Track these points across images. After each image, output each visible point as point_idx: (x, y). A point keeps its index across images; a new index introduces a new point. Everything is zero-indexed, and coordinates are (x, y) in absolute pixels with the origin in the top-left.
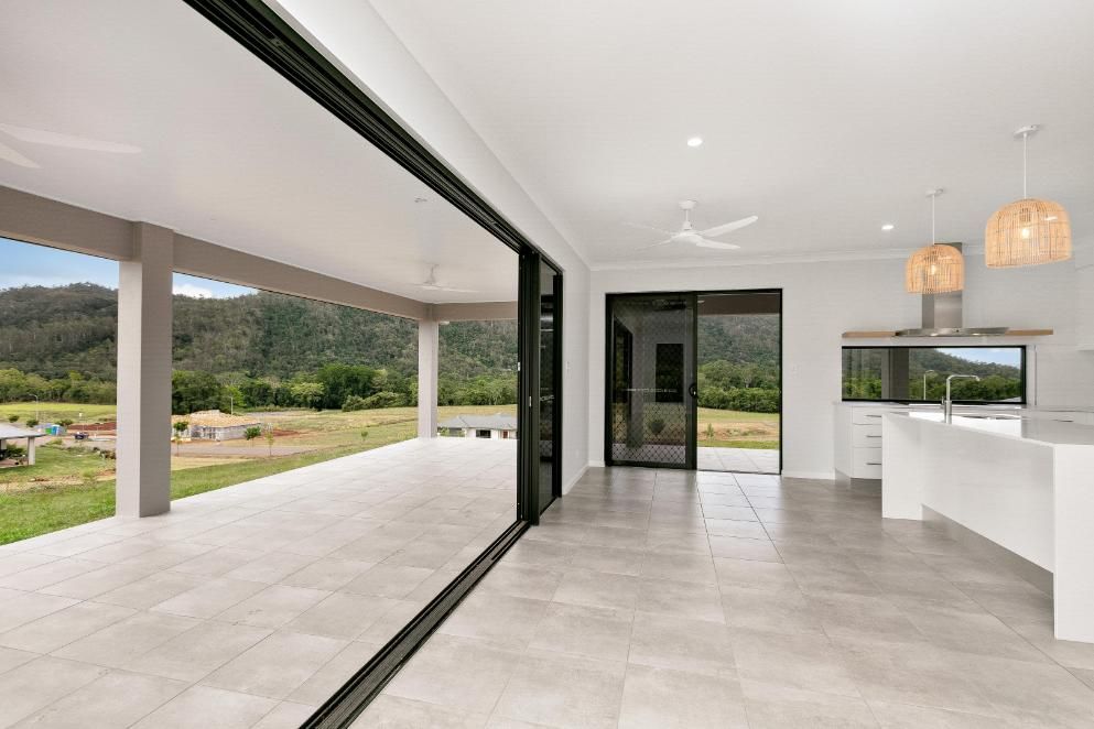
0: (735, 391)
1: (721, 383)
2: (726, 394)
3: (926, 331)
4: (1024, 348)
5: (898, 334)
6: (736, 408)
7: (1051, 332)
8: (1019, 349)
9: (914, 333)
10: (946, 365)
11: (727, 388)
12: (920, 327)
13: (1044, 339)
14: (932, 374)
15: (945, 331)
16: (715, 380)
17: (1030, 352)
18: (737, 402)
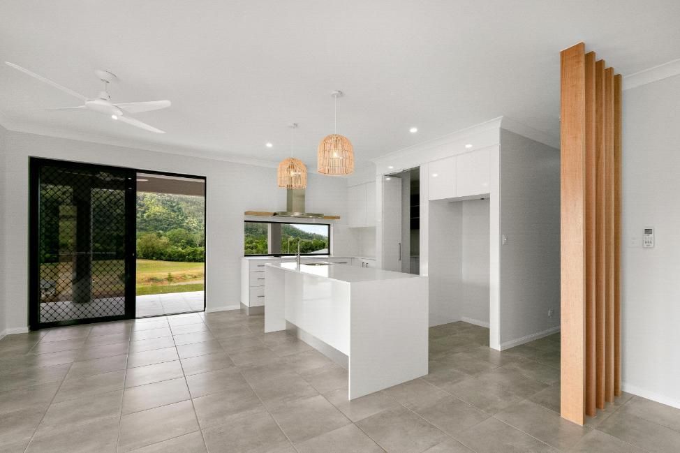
0: (189, 249)
1: (179, 244)
2: (183, 251)
3: (289, 213)
4: (329, 225)
5: (275, 214)
6: (190, 261)
7: (339, 218)
8: (327, 226)
9: (283, 214)
10: (297, 234)
11: (184, 247)
12: (285, 210)
13: (336, 220)
14: (291, 238)
15: (297, 214)
16: (176, 242)
17: (332, 228)
18: (191, 257)
